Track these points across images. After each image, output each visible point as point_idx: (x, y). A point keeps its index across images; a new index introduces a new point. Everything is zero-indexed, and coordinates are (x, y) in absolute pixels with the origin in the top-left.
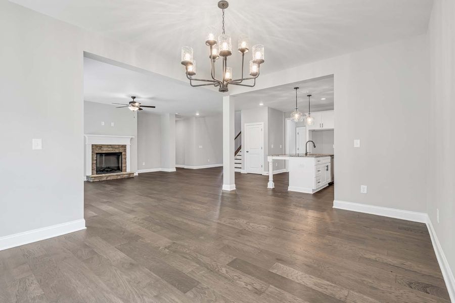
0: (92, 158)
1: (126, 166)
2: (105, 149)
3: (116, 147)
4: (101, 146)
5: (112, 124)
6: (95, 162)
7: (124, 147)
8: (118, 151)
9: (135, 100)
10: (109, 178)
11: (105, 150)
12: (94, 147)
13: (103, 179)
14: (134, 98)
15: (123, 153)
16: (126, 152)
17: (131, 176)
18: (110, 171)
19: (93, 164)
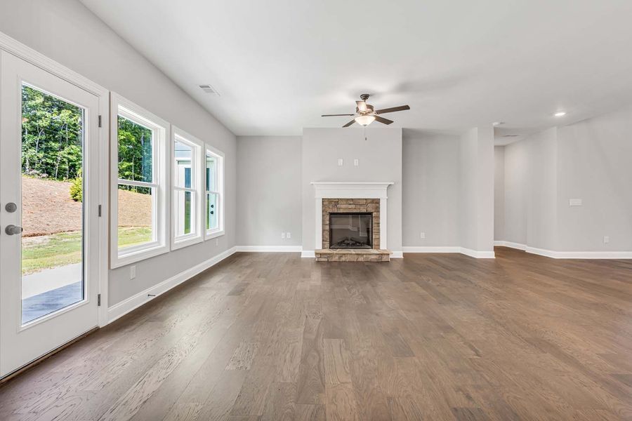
0: (323, 221)
1: (379, 238)
2: (343, 206)
3: (361, 202)
4: (336, 202)
5: (356, 162)
6: (327, 228)
7: (376, 202)
8: (364, 211)
10: (343, 259)
11: (343, 208)
12: (327, 202)
13: (334, 260)
15: (374, 214)
16: (379, 212)
17: (385, 259)
18: (353, 245)
19: (323, 231)
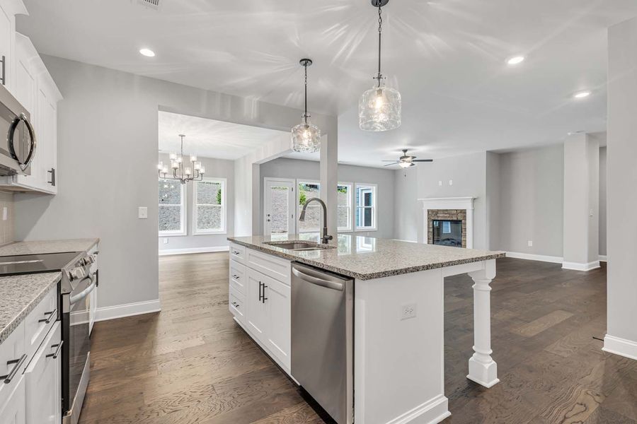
0: (428, 225)
1: (466, 240)
4: (436, 212)
5: (451, 183)
6: (431, 230)
7: (464, 212)
8: (456, 219)
9: (407, 154)
11: (441, 216)
12: (430, 212)
14: (405, 151)
15: (463, 221)
19: (429, 232)
